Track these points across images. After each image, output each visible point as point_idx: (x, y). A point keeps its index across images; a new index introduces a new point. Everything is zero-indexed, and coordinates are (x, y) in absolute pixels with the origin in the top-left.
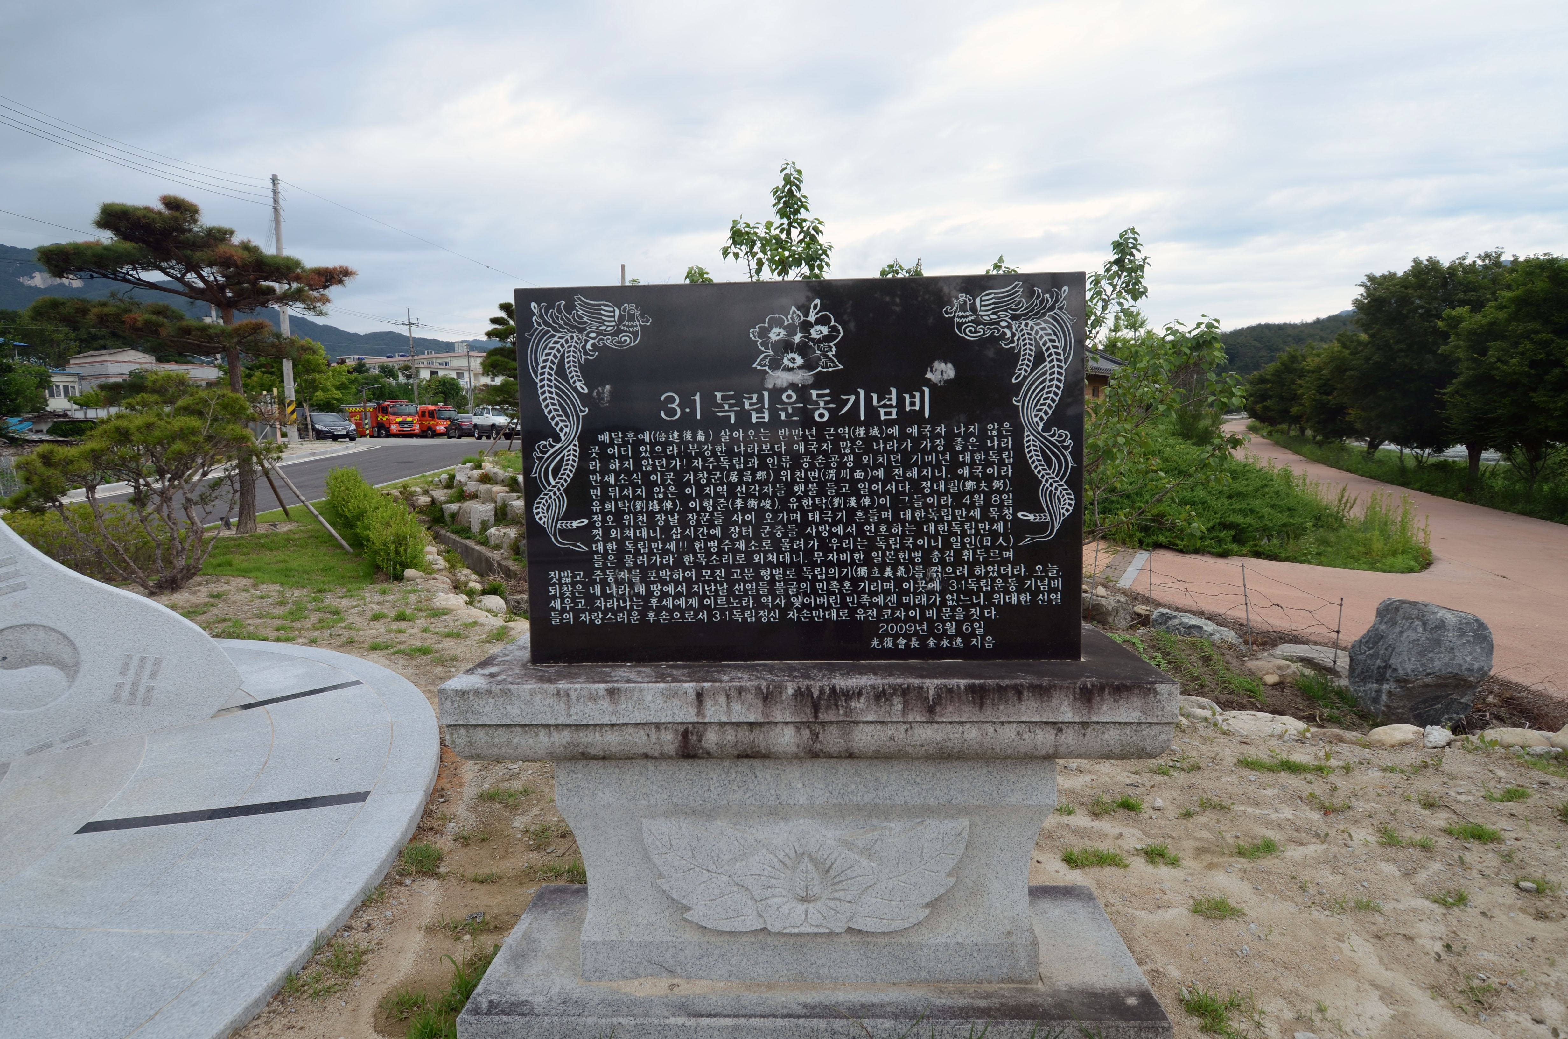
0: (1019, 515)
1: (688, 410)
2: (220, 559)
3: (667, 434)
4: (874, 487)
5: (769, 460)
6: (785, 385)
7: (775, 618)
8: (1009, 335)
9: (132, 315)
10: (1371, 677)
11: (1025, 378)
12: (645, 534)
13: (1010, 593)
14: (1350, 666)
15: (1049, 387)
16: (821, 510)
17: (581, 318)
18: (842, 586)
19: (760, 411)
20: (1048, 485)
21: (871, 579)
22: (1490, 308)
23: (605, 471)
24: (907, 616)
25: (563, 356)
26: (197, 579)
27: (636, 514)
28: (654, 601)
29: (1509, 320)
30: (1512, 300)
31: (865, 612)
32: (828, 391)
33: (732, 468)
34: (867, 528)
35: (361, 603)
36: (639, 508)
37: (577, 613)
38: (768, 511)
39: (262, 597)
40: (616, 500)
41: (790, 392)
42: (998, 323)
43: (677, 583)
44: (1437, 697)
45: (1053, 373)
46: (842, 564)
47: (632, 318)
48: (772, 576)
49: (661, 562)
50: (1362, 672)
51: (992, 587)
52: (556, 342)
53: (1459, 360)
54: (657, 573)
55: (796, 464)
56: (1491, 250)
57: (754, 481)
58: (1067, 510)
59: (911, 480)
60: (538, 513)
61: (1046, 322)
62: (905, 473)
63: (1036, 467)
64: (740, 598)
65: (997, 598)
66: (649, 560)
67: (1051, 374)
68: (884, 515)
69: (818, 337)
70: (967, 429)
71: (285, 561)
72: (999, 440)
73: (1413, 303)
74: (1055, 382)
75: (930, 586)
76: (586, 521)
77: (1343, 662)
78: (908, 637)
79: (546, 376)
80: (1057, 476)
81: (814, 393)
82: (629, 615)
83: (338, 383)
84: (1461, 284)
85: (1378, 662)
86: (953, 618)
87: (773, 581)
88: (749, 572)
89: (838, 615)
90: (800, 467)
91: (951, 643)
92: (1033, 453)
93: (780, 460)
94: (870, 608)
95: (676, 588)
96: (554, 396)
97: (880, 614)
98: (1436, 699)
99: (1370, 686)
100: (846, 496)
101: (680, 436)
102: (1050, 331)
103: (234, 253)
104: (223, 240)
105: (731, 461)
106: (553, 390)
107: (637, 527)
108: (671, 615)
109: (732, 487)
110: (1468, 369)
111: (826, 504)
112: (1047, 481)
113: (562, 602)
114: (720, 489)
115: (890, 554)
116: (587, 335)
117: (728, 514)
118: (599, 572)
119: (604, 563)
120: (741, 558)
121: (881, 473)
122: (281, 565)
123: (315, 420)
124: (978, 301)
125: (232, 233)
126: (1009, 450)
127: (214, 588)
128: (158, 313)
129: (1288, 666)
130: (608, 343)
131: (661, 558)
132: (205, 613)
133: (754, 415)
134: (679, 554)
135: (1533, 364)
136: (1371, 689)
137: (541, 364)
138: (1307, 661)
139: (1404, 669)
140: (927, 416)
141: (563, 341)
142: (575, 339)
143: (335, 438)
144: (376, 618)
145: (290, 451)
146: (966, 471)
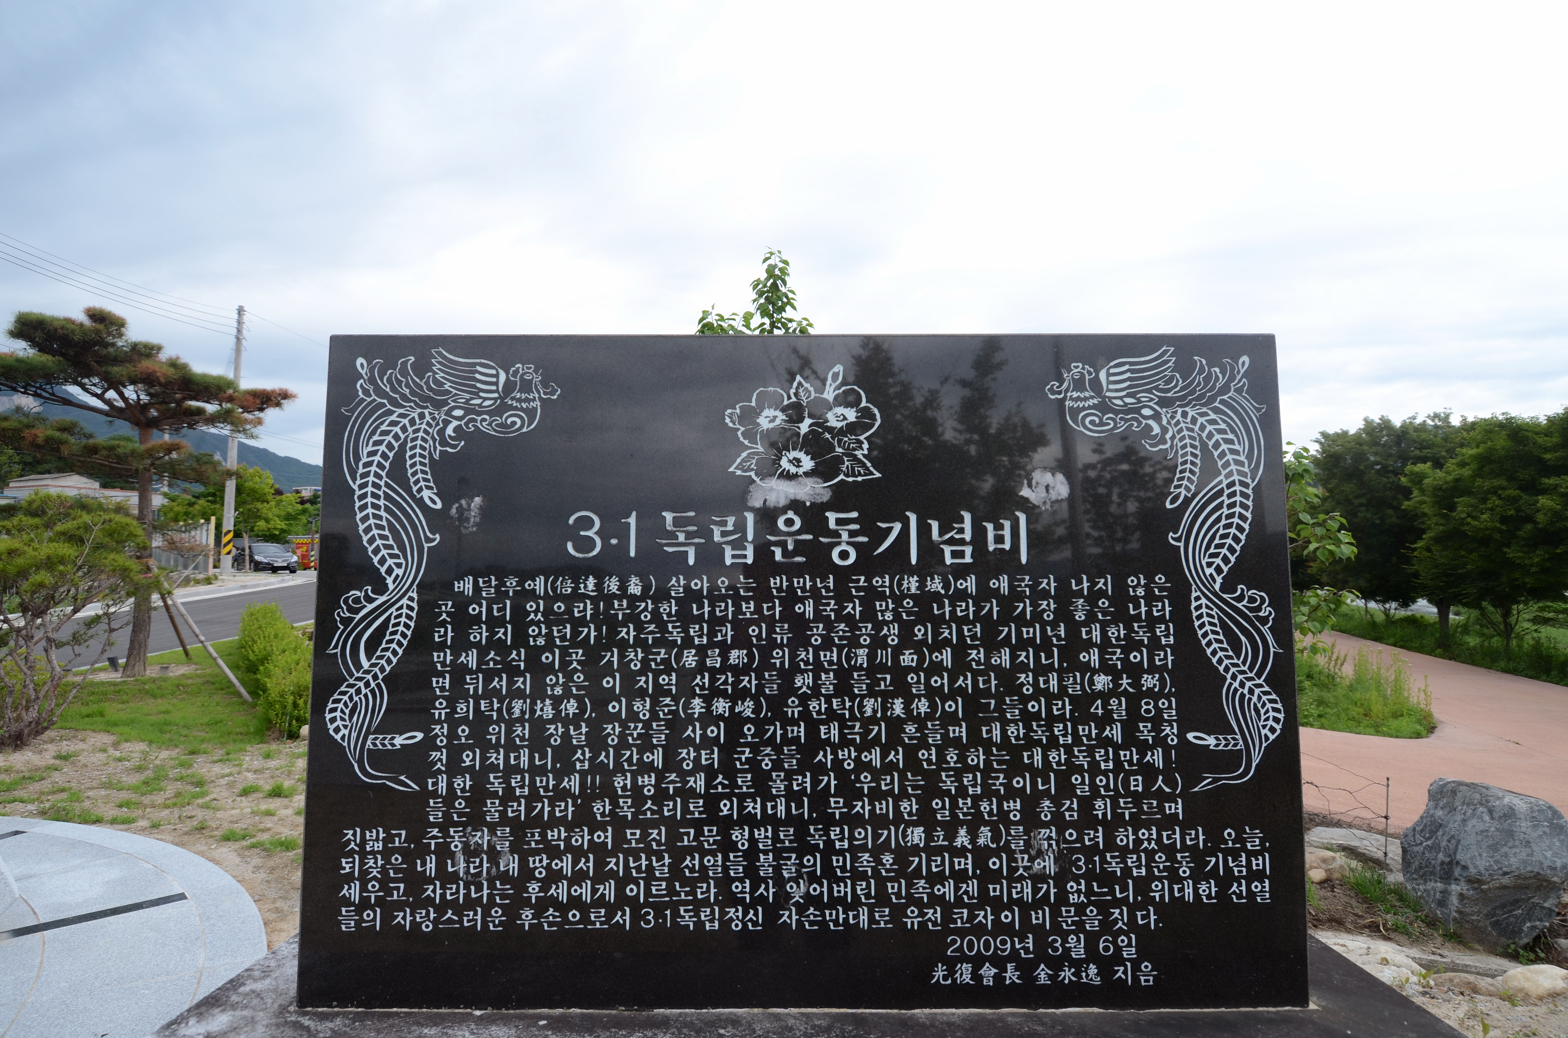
0: (1190, 736)
1: (614, 541)
2: (94, 707)
3: (576, 581)
4: (936, 682)
5: (753, 631)
6: (782, 502)
7: (755, 924)
8: (1157, 430)
9: (34, 431)
10: (1432, 873)
11: (1187, 501)
12: (524, 760)
13: (1180, 880)
14: (1404, 859)
15: (1229, 517)
16: (841, 719)
17: (441, 384)
18: (879, 862)
19: (738, 544)
20: (1236, 684)
21: (932, 851)
22: (1451, 464)
23: (461, 644)
24: (997, 921)
25: (403, 447)
26: (49, 734)
27: (510, 725)
28: (534, 888)
29: (1474, 477)
30: (1475, 457)
31: (922, 914)
32: (854, 515)
33: (688, 642)
34: (922, 754)
35: (235, 770)
36: (517, 713)
37: (388, 908)
38: (748, 720)
39: (120, 760)
40: (477, 699)
41: (791, 514)
42: (1138, 411)
43: (578, 853)
44: (1517, 901)
45: (1234, 494)
46: (879, 822)
47: (526, 386)
48: (752, 841)
49: (552, 813)
50: (1421, 868)
51: (1149, 868)
52: (394, 424)
53: (1425, 515)
54: (543, 835)
55: (799, 640)
56: (1440, 410)
57: (725, 667)
58: (1272, 730)
59: (998, 669)
60: (333, 720)
61: (1216, 411)
62: (988, 657)
63: (1214, 653)
64: (692, 884)
65: (1159, 890)
66: (529, 809)
67: (1230, 496)
68: (954, 731)
69: (839, 425)
70: (1093, 584)
71: (167, 712)
72: (1149, 605)
73: (1368, 459)
74: (1238, 509)
75: (1037, 866)
76: (420, 736)
77: (1395, 851)
78: (999, 962)
79: (371, 478)
80: (1251, 669)
81: (832, 517)
82: (486, 914)
83: (282, 513)
84: (1415, 442)
85: (1441, 856)
86: (1080, 926)
87: (752, 853)
88: (711, 835)
89: (872, 920)
90: (806, 643)
91: (1077, 974)
92: (1208, 628)
93: (771, 630)
94: (930, 905)
95: (575, 863)
96: (383, 513)
97: (947, 917)
98: (1516, 903)
99: (1430, 885)
100: (887, 696)
101: (599, 586)
102: (1223, 426)
103: (157, 369)
104: (149, 356)
105: (686, 631)
106: (382, 502)
107: (511, 746)
108: (564, 916)
109: (685, 675)
110: (1437, 524)
111: (851, 709)
112: (1234, 677)
113: (364, 888)
114: (663, 679)
115: (964, 804)
116: (448, 413)
117: (676, 724)
118: (435, 832)
119: (447, 815)
120: (696, 807)
121: (946, 657)
122: (161, 717)
123: (255, 550)
124: (1103, 375)
125: (159, 348)
126: (1166, 623)
127: (66, 747)
128: (63, 429)
129: (1334, 858)
130: (484, 427)
131: (552, 805)
132: (43, 779)
133: (728, 552)
134: (587, 797)
135: (1504, 520)
136: (1434, 889)
137: (365, 459)
138: (1350, 851)
139: (1476, 867)
140: (1024, 559)
141: (406, 421)
142: (428, 418)
143: (275, 570)
144: (245, 793)
145: (220, 583)
146: (1094, 657)
